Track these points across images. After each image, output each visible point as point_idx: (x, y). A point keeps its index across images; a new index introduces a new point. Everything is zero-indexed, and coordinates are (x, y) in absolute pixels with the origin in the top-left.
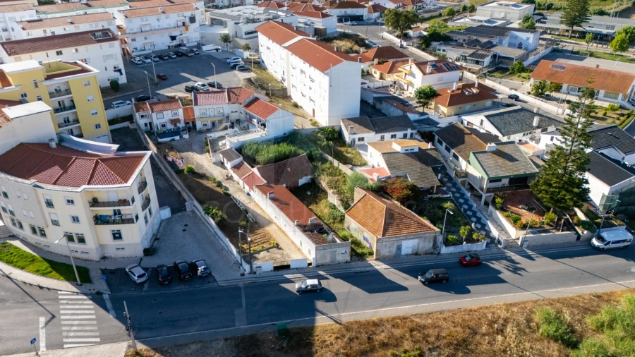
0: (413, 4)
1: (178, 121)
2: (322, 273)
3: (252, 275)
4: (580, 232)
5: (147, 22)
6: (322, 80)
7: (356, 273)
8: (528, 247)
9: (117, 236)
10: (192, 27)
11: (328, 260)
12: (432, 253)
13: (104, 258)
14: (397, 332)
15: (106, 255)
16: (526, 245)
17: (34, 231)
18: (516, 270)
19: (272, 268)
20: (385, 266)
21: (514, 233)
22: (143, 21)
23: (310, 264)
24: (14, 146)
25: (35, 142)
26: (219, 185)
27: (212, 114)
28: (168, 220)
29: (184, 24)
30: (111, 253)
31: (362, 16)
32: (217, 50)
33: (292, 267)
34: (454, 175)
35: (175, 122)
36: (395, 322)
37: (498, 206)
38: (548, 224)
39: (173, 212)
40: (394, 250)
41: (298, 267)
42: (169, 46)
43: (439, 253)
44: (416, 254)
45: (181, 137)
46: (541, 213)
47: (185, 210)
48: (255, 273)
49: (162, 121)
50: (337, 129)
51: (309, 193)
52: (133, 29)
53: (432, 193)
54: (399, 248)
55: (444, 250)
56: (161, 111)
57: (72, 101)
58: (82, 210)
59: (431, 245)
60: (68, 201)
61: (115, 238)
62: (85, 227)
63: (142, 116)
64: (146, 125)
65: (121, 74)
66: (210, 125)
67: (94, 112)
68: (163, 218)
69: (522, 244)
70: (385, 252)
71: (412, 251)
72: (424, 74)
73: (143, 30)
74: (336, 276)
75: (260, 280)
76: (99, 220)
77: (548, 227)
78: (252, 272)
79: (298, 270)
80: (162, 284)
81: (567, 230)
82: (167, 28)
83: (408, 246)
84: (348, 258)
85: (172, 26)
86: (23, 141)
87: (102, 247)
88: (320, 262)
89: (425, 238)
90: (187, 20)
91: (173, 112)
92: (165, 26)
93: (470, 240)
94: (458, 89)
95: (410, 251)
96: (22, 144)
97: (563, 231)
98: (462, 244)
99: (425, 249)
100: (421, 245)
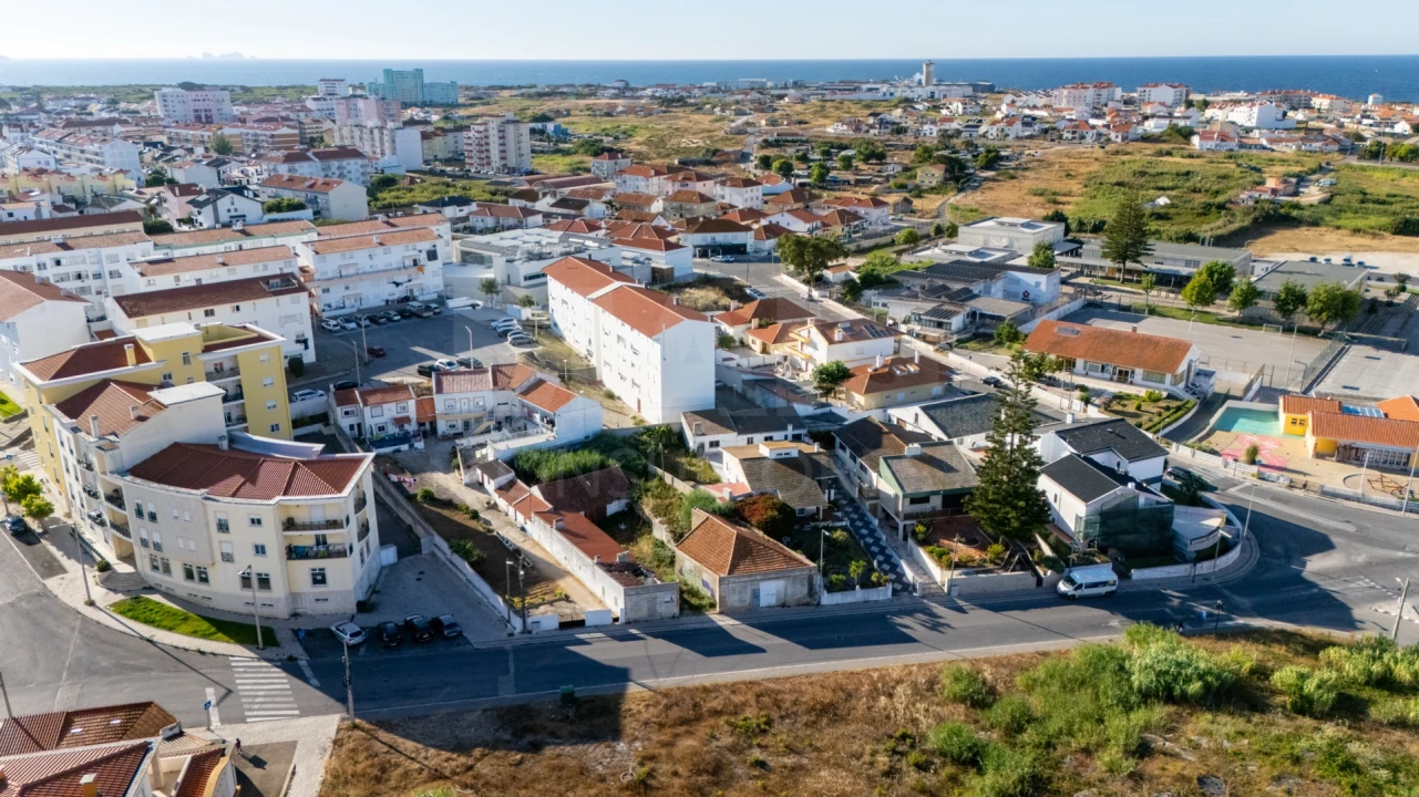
0: (843, 223)
1: (407, 420)
2: (634, 631)
3: (526, 635)
4: (1041, 573)
5: (352, 261)
6: (650, 349)
7: (689, 631)
8: (960, 596)
9: (319, 578)
10: (432, 266)
11: (643, 613)
12: (808, 604)
13: (295, 615)
14: (737, 699)
15: (299, 611)
16: (955, 593)
17: (189, 575)
18: (936, 625)
19: (556, 625)
20: (732, 622)
21: (940, 576)
22: (344, 257)
23: (616, 620)
24: (165, 446)
25: (194, 442)
26: (475, 515)
27: (465, 408)
28: (392, 567)
29: (415, 263)
30: (307, 606)
31: (745, 246)
32: (474, 306)
33: (587, 624)
34: (856, 495)
35: (401, 422)
36: (734, 688)
37: (921, 536)
38: (992, 562)
39: (401, 555)
40: (748, 597)
41: (598, 623)
42: (387, 301)
43: (818, 604)
44: (783, 605)
45: (411, 446)
46: (983, 548)
47: (420, 552)
48: (530, 632)
49: (380, 421)
50: (675, 429)
51: (623, 527)
52: (326, 273)
53: (818, 520)
54: (756, 595)
55: (827, 599)
56: (380, 405)
57: (240, 386)
58: (272, 536)
59: (805, 590)
60: (253, 521)
61: (315, 582)
62: (272, 564)
63: (347, 413)
64: (352, 427)
65: (307, 347)
66: (460, 428)
67: (271, 404)
68: (385, 563)
69: (949, 591)
70: (734, 601)
71: (777, 599)
72: (831, 341)
73: (344, 273)
74: (656, 636)
75: (538, 641)
76: (294, 553)
77: (991, 566)
78: (526, 631)
79: (597, 628)
80: (387, 647)
81: (1022, 569)
82: (386, 271)
83: (771, 591)
84: (676, 610)
85: (395, 266)
86: (178, 440)
87: (294, 597)
88: (632, 616)
89: (795, 578)
90: (424, 256)
91: (400, 406)
92: (382, 267)
93: (866, 583)
94: (885, 366)
95: (773, 601)
96: (176, 446)
97: (1013, 570)
98: (854, 589)
99: (796, 597)
100: (790, 590)
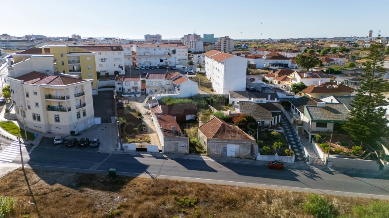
0: (326, 61)
1: (137, 88)
2: (165, 156)
3: (122, 151)
4: (383, 163)
5: (148, 51)
6: (221, 67)
7: (189, 160)
8: (332, 167)
9: (57, 119)
10: (173, 55)
11: (172, 150)
12: (250, 159)
13: (50, 133)
14: (189, 189)
15: (51, 131)
16: (330, 165)
18: (313, 175)
19: (135, 149)
20: (210, 159)
21: (323, 156)
22: (146, 49)
23: (160, 151)
24: (30, 72)
26: (140, 115)
27: (156, 85)
28: (99, 125)
29: (169, 54)
30: (54, 130)
31: (288, 64)
32: (184, 68)
33: (148, 150)
34: (292, 122)
35: (136, 88)
36: (191, 185)
37: (317, 139)
38: (354, 154)
39: (103, 121)
40: (221, 150)
41: (152, 151)
42: (159, 65)
43: (255, 159)
44: (238, 157)
46: (350, 148)
47: (111, 122)
48: (123, 150)
49: (129, 87)
50: (226, 97)
51: (190, 124)
52: (140, 53)
53: (269, 128)
54: (225, 150)
55: (260, 157)
56: (128, 81)
57: (80, 67)
58: (39, 99)
59: (249, 152)
60: (35, 93)
62: (40, 111)
63: (118, 83)
64: (120, 89)
65: (122, 69)
66: (154, 91)
67: (91, 75)
68: (96, 123)
69: (327, 163)
70: (214, 151)
71: (235, 154)
72: (302, 77)
73: (146, 54)
74: (172, 159)
75: (125, 154)
76: (50, 108)
77: (352, 156)
78: (122, 149)
79: (151, 153)
81: (371, 159)
82: (159, 55)
83: (232, 150)
84: (187, 151)
85: (162, 54)
86: (36, 70)
87: (49, 125)
88: (167, 151)
89: (244, 144)
90: (171, 52)
91: (135, 82)
92: (158, 54)
93: (282, 153)
94: (322, 85)
95: (233, 154)
96: (34, 72)
97: (366, 159)
98: (274, 155)
99: (244, 154)
100: (241, 150)
